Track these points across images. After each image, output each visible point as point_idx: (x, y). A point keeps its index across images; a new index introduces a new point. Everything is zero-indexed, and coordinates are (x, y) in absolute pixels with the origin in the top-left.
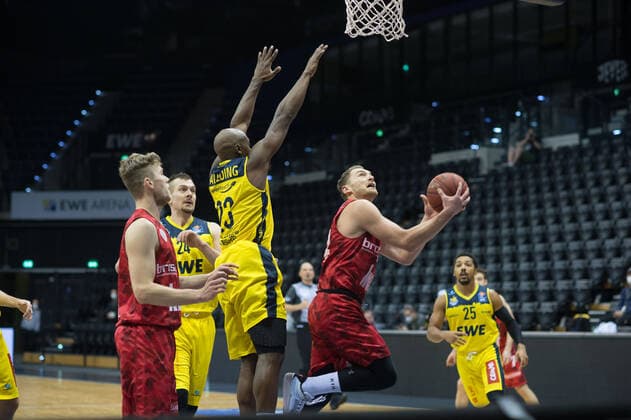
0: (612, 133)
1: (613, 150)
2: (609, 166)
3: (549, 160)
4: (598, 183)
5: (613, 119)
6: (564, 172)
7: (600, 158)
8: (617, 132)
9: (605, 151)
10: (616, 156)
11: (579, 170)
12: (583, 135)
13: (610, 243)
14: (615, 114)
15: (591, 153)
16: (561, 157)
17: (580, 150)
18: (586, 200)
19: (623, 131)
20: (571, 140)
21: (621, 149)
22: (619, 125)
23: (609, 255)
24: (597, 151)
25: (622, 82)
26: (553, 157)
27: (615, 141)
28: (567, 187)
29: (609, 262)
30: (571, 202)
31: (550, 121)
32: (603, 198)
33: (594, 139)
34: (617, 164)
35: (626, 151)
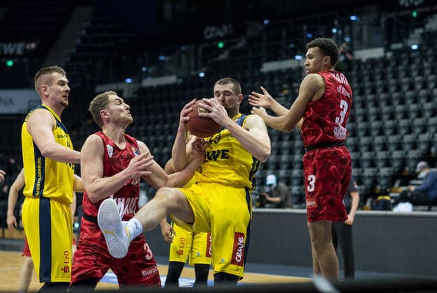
0: (410, 48)
1: (411, 61)
2: (408, 74)
3: (359, 69)
4: (399, 89)
5: (412, 36)
6: (372, 79)
7: (401, 68)
8: (415, 47)
9: (405, 62)
10: (413, 67)
11: (383, 77)
12: (387, 49)
13: (408, 138)
14: (413, 33)
15: (393, 64)
16: (369, 66)
17: (385, 61)
18: (389, 103)
19: (420, 46)
20: (378, 53)
21: (418, 61)
22: (417, 41)
23: (407, 147)
24: (398, 62)
25: (420, 6)
26: (362, 67)
27: (413, 55)
28: (374, 91)
29: (407, 153)
30: (376, 104)
31: (360, 37)
32: (402, 102)
33: (396, 52)
34: (415, 73)
35: (421, 62)
